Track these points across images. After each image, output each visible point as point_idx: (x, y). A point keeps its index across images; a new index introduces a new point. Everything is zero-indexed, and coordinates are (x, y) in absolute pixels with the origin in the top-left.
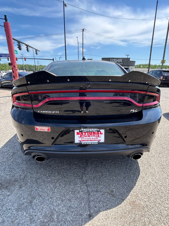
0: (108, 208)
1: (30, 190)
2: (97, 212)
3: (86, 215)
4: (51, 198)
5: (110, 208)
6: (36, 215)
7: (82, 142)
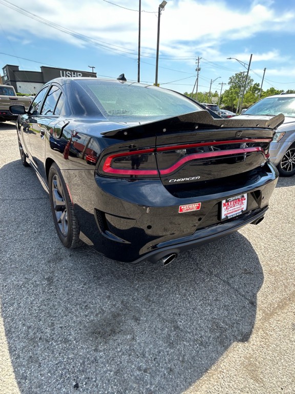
0: (258, 288)
1: (155, 315)
2: (254, 296)
3: (248, 304)
4: (194, 309)
5: (260, 287)
6: (201, 337)
7: (228, 215)
